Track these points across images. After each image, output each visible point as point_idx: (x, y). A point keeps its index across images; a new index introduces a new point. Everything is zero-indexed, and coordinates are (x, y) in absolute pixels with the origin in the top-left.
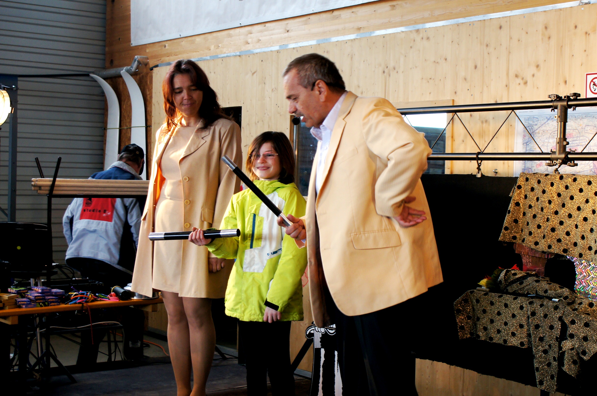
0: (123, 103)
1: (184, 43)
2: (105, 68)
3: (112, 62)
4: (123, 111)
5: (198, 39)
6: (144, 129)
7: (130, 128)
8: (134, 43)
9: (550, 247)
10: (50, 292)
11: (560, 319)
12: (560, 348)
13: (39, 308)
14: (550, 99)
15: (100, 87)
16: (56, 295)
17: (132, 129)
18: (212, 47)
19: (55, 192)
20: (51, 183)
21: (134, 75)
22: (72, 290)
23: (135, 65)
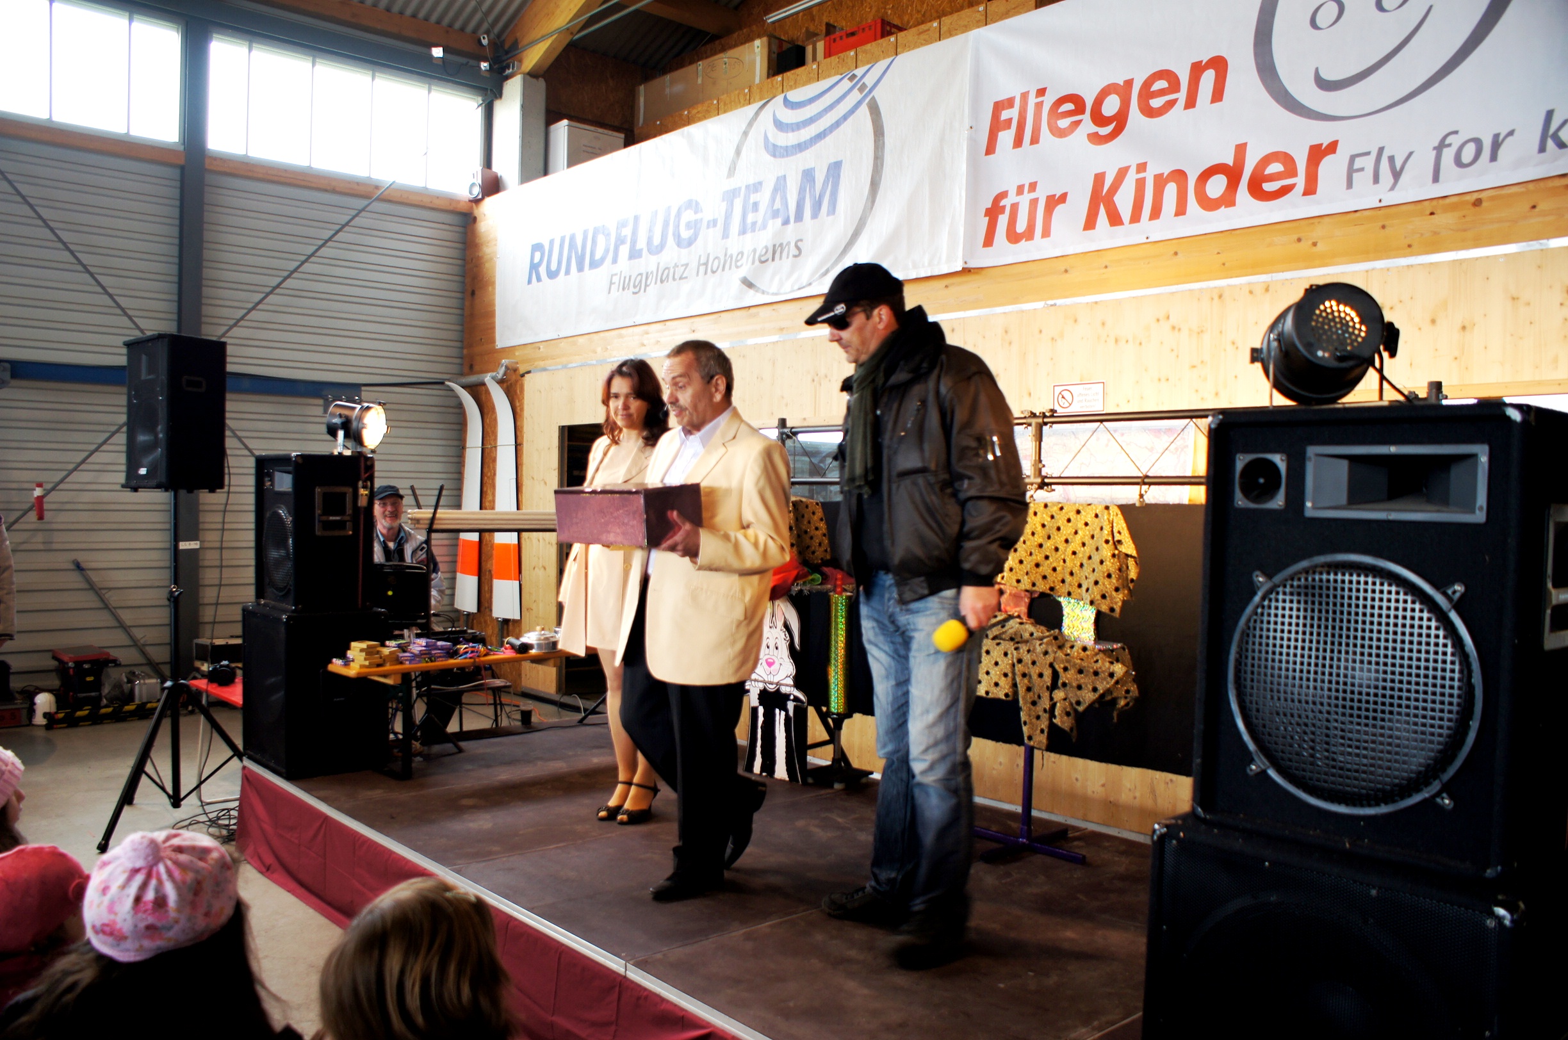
0: (485, 417)
1: (563, 344)
2: (462, 374)
3: (471, 367)
4: (486, 427)
5: (581, 340)
6: (513, 448)
7: (496, 447)
8: (500, 343)
9: (1034, 585)
10: (435, 644)
11: (1051, 665)
12: (1051, 699)
13: (424, 665)
14: (1023, 416)
15: (457, 397)
16: (442, 648)
17: (498, 448)
18: (599, 350)
19: (435, 527)
20: (431, 515)
21: (501, 382)
22: (460, 643)
23: (502, 371)
